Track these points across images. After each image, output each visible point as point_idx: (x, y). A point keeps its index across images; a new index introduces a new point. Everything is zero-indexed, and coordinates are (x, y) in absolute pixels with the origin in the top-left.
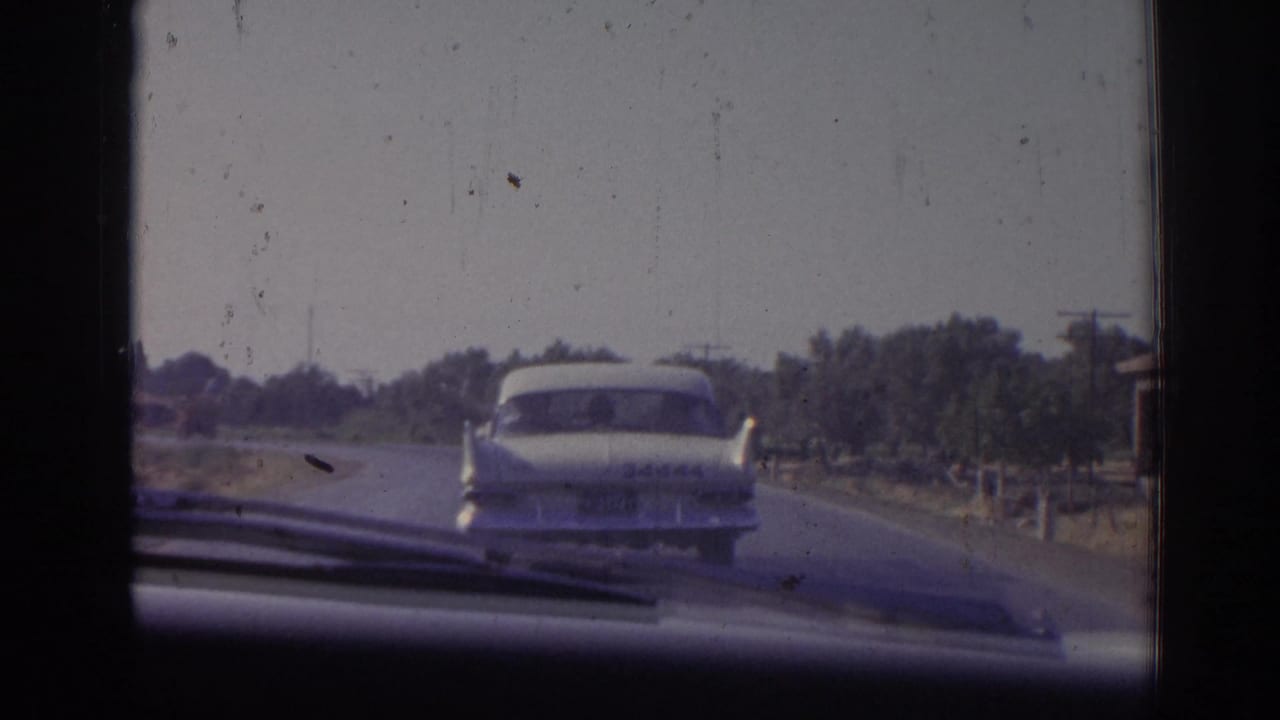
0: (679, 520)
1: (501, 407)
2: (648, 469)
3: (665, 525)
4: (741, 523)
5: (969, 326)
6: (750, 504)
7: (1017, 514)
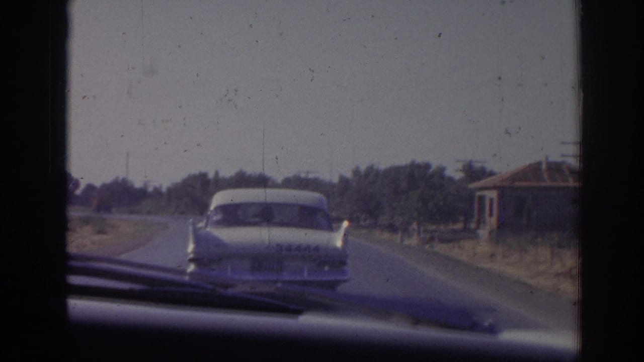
0: (306, 276)
1: (212, 211)
2: (289, 248)
3: (299, 278)
4: (339, 278)
5: (419, 166)
6: (346, 268)
7: (427, 243)
